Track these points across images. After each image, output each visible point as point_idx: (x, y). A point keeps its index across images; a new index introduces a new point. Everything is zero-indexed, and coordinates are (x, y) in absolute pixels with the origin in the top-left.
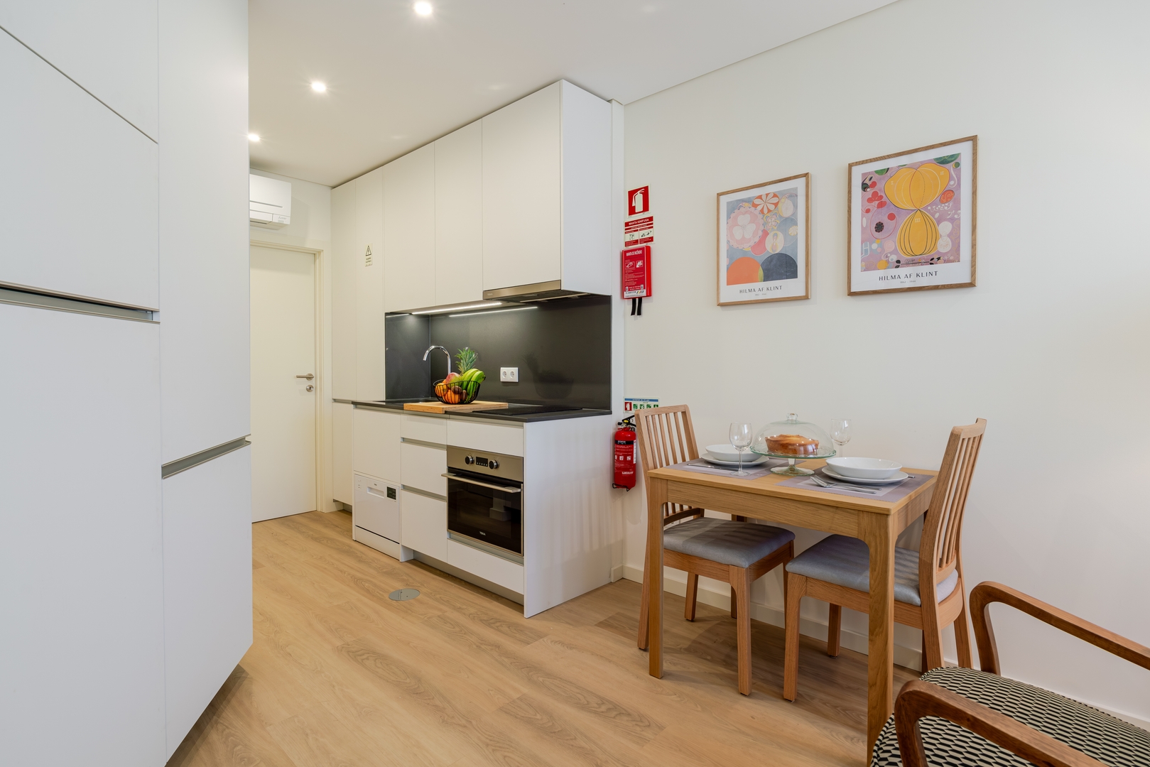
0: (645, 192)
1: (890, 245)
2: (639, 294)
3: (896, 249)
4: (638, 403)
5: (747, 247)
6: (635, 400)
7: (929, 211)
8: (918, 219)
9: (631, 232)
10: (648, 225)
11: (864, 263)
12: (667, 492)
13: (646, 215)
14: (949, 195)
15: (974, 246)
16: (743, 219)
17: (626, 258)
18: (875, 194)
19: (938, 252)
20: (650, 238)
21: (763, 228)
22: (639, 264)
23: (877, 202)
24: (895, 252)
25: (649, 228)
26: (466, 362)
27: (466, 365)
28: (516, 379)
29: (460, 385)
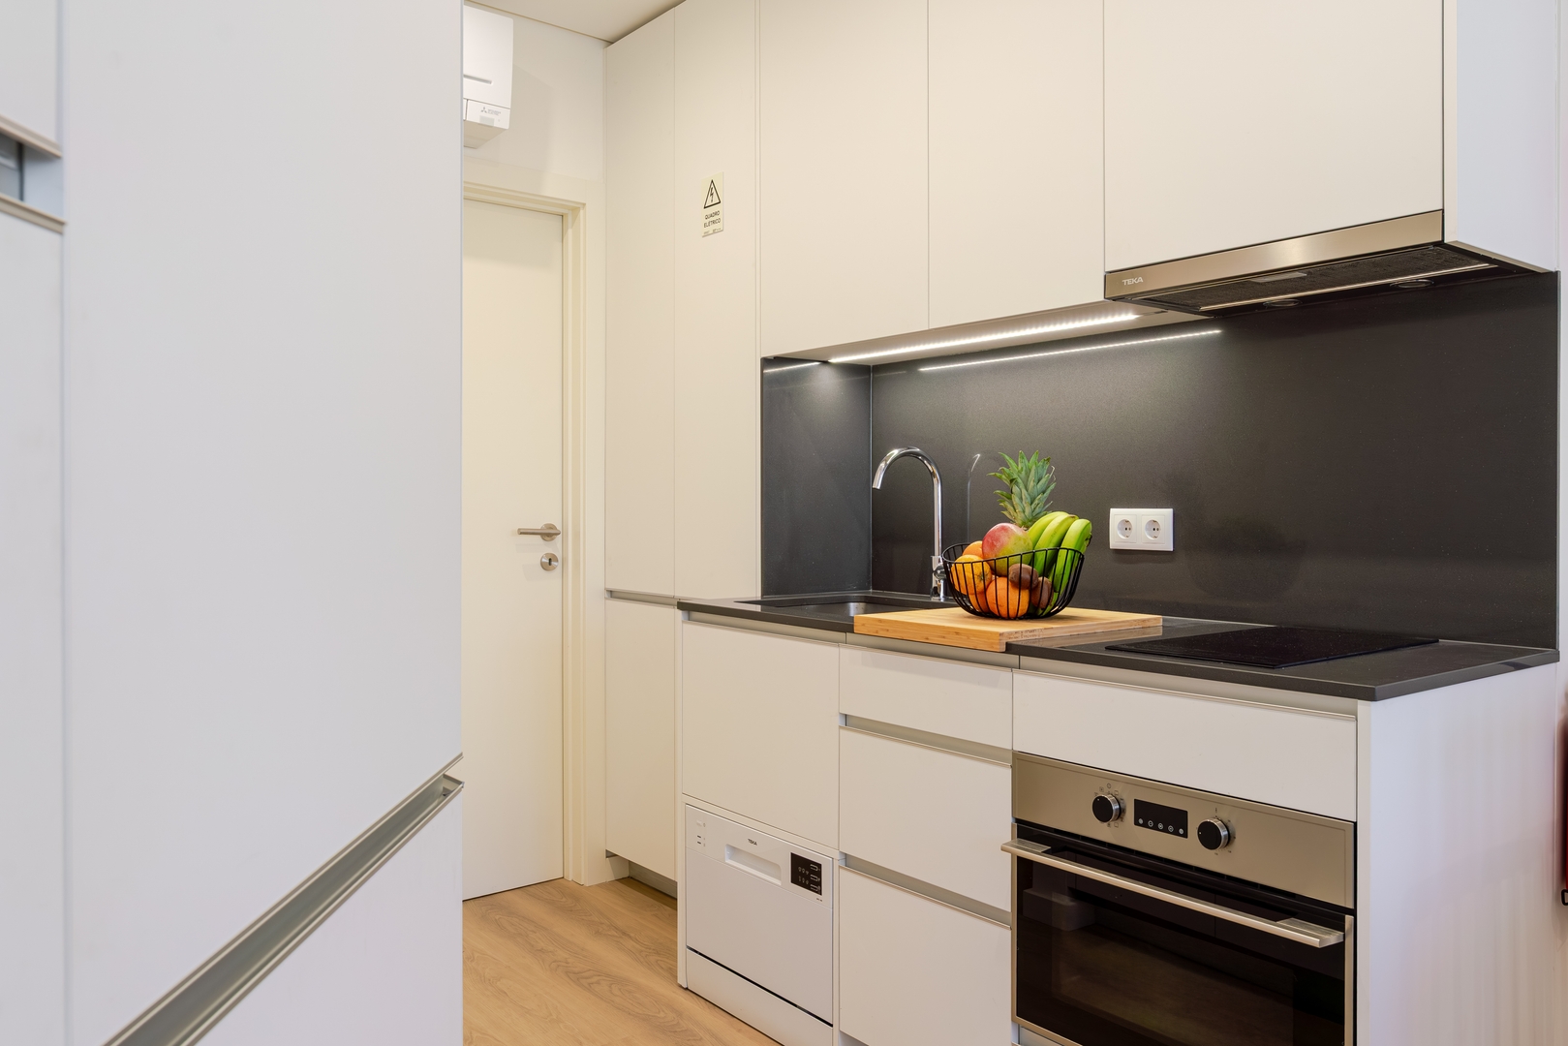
26: (1030, 490)
27: (1029, 500)
28: (1165, 542)
29: (1032, 563)
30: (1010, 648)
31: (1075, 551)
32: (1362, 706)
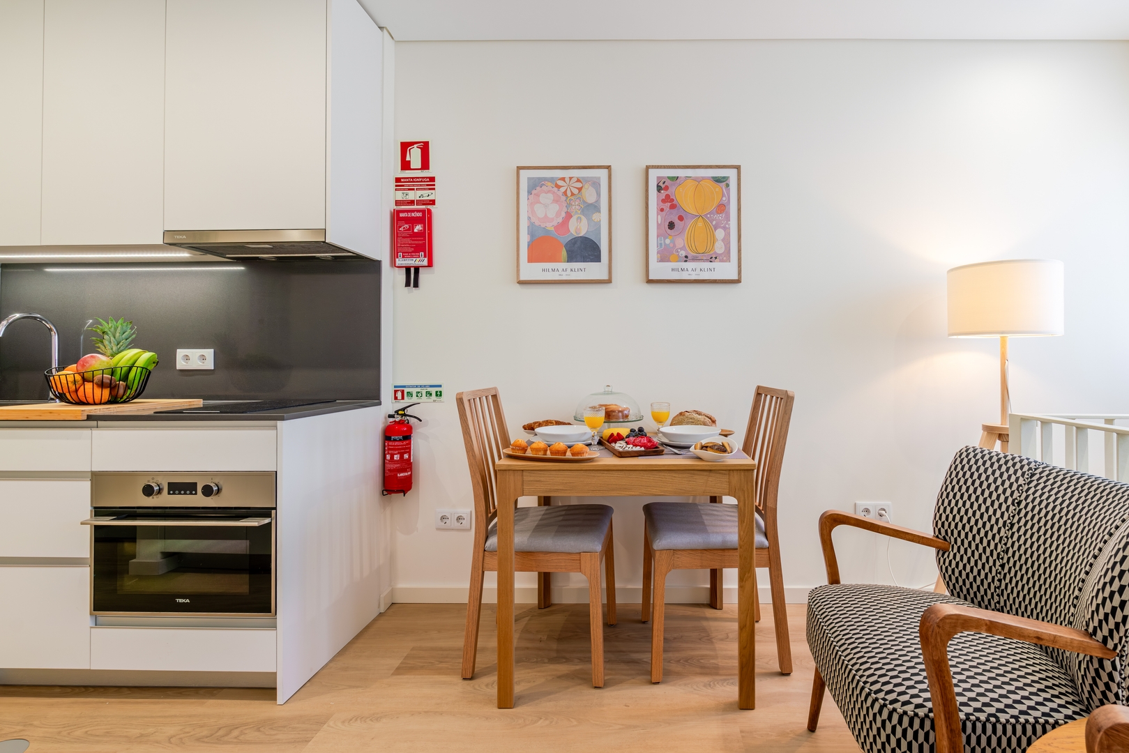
0: (425, 148)
1: (680, 242)
2: (417, 263)
3: (684, 246)
4: (414, 391)
5: (550, 226)
6: (409, 387)
7: (708, 218)
8: (700, 224)
9: (404, 190)
10: (428, 185)
11: (659, 255)
12: (523, 485)
13: (425, 174)
14: (722, 208)
15: (739, 251)
16: (546, 198)
17: (396, 218)
18: (667, 196)
19: (715, 253)
20: (430, 201)
21: (566, 210)
22: (418, 228)
23: (669, 204)
24: (683, 248)
25: (430, 189)
26: (116, 338)
27: (116, 343)
28: (209, 364)
29: (113, 374)
30: (90, 418)
31: (143, 368)
32: (279, 423)
